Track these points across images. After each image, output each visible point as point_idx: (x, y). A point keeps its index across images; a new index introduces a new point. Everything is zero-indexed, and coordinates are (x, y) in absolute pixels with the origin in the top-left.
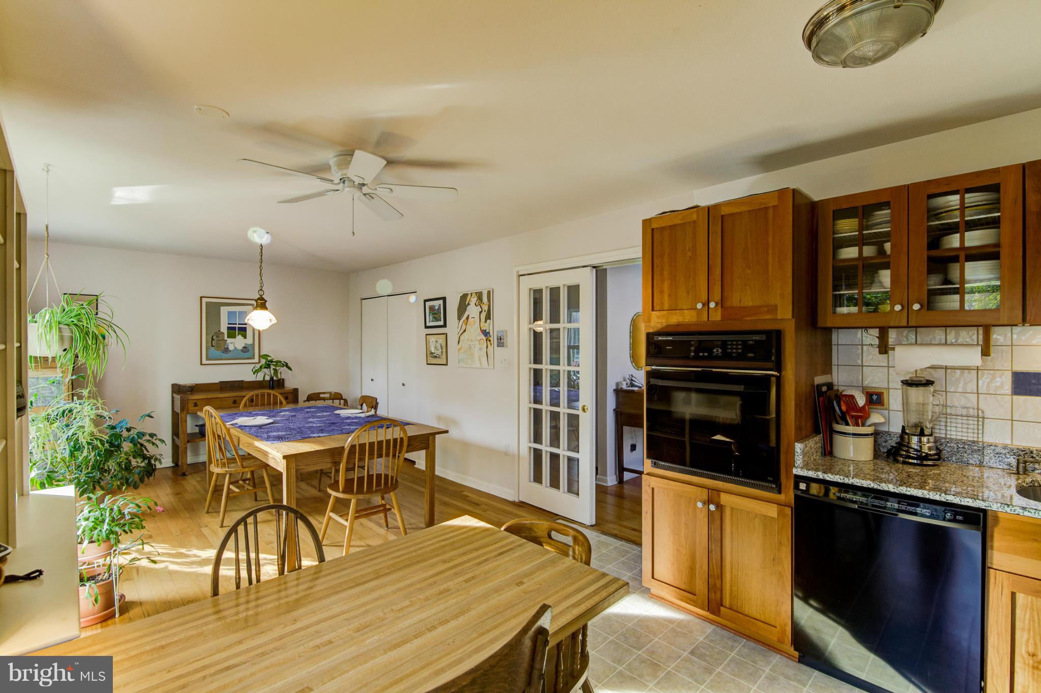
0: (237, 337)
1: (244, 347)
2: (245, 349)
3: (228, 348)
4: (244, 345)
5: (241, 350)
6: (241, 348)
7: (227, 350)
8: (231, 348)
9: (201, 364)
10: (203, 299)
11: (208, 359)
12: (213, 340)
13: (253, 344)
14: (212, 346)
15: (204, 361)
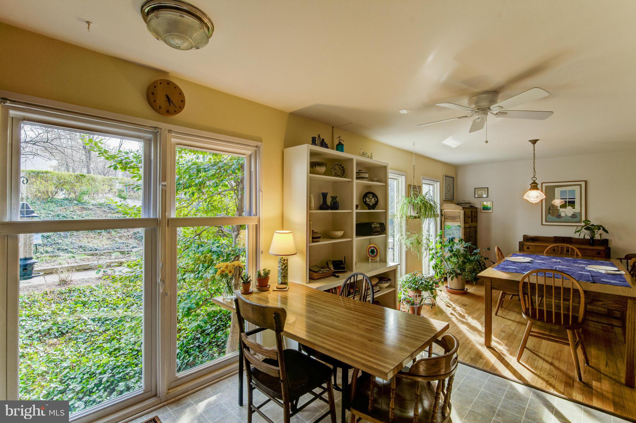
0: (567, 208)
1: (573, 215)
2: (574, 216)
3: (560, 215)
4: (573, 213)
5: (571, 217)
6: (570, 215)
7: (559, 216)
8: (563, 214)
9: (542, 224)
10: (543, 184)
11: (546, 221)
12: (550, 209)
13: (581, 213)
14: (549, 213)
15: (544, 223)
